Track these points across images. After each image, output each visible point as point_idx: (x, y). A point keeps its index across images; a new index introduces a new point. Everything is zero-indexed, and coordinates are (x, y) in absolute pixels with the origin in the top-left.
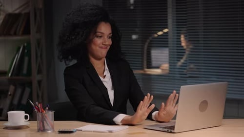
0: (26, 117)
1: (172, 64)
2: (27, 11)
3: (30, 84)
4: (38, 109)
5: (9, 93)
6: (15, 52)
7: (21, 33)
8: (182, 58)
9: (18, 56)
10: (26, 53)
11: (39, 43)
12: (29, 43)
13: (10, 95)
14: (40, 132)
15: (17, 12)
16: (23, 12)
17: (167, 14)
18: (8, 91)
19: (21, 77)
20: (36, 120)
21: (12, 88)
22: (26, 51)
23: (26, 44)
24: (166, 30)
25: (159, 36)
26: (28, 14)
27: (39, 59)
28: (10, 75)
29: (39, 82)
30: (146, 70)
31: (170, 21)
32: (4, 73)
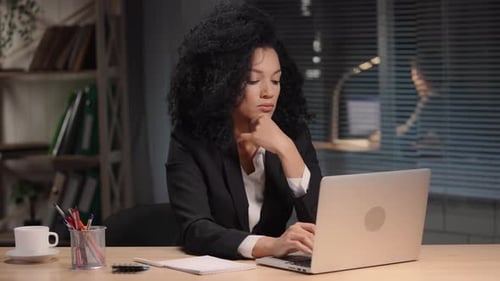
0: (52, 239)
1: (387, 130)
2: (89, 21)
3: (96, 170)
4: (73, 223)
5: (54, 189)
6: (66, 104)
7: (77, 66)
8: (408, 117)
9: (71, 114)
10: (88, 107)
11: (114, 87)
12: (94, 87)
13: (56, 193)
14: (77, 270)
15: (70, 23)
16: (82, 24)
17: (375, 27)
18: (51, 185)
19: (77, 157)
20: (69, 246)
21: (59, 179)
22: (88, 103)
23: (87, 90)
24: (376, 61)
25: (363, 71)
26: (92, 28)
27: (115, 120)
28: (55, 152)
29: (116, 168)
30: (337, 141)
31: (382, 42)
32: (43, 149)
